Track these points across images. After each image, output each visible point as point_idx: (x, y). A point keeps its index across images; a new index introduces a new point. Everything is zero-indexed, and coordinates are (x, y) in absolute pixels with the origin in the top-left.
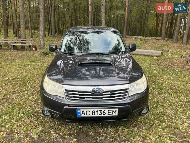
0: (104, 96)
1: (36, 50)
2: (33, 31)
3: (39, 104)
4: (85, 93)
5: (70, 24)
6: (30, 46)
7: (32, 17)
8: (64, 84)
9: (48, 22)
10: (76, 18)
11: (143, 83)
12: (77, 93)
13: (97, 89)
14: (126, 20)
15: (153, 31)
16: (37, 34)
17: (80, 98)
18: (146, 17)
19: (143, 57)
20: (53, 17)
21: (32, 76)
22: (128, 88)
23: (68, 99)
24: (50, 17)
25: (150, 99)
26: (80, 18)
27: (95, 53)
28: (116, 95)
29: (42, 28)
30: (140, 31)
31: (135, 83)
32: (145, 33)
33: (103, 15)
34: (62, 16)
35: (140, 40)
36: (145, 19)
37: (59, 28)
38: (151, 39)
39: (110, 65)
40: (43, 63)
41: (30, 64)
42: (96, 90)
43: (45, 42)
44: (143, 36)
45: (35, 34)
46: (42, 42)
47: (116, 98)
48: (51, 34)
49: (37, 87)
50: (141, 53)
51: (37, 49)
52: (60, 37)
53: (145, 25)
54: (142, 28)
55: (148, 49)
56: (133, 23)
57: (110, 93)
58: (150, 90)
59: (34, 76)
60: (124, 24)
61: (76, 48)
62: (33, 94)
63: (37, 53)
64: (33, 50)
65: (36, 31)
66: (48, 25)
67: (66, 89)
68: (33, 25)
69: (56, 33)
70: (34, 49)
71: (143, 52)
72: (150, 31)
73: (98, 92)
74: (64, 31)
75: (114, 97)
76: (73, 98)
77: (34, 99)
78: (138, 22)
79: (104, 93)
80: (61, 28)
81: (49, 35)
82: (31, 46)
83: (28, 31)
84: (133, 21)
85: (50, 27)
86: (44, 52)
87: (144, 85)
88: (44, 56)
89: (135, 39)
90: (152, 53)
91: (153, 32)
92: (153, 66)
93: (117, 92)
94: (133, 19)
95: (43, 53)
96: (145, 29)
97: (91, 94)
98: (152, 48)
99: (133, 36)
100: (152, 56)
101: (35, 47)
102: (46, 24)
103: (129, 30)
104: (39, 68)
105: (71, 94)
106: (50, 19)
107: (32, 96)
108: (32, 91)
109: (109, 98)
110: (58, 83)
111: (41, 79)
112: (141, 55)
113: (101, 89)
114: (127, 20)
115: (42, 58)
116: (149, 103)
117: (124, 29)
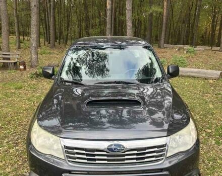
0: (126, 157)
1: (25, 68)
2: (21, 37)
3: (26, 162)
4: (96, 153)
5: (78, 27)
6: (15, 63)
7: (20, 16)
8: (63, 136)
9: (44, 24)
10: (87, 18)
11: (191, 134)
12: (84, 152)
13: (115, 145)
14: (164, 20)
15: (207, 36)
16: (28, 42)
17: (88, 159)
18: (195, 14)
19: (192, 80)
20: (52, 18)
21: (17, 113)
22: (166, 144)
23: (69, 161)
24: (48, 17)
25: (203, 152)
26: (94, 17)
27: (114, 81)
28: (147, 155)
29: (34, 35)
30: (187, 36)
31: (177, 135)
32: (194, 40)
33: (129, 14)
34: (66, 15)
35: (187, 52)
36: (194, 19)
37: (61, 33)
38: (203, 49)
39: (137, 103)
40: (35, 90)
41: (14, 93)
42: (113, 147)
43: (40, 56)
44: (192, 44)
45: (25, 42)
46: (34, 56)
47: (146, 160)
48: (49, 43)
49: (24, 132)
50: (188, 74)
51: (27, 67)
52: (63, 46)
53: (195, 27)
54: (189, 32)
55: (199, 68)
56: (175, 24)
57: (136, 152)
58: (203, 136)
59: (20, 113)
60: (162, 27)
61: (84, 67)
62: (16, 143)
63: (26, 75)
64: (20, 70)
65: (26, 38)
66: (45, 29)
67: (66, 145)
68: (22, 29)
69: (57, 41)
70: (22, 67)
71: (192, 72)
72: (203, 37)
73: (117, 151)
74: (69, 37)
75: (143, 158)
76: (77, 160)
77: (17, 153)
78: (184, 22)
79: (126, 153)
80: (65, 34)
81: (47, 43)
82: (18, 63)
83: (14, 37)
84: (176, 21)
85: (47, 32)
86: (36, 73)
87: (191, 137)
88: (36, 79)
89: (179, 50)
90: (205, 73)
91: (207, 39)
92: (207, 96)
93: (147, 151)
94: (176, 19)
95: (34, 74)
96: (194, 34)
97: (105, 153)
98: (206, 64)
99: (176, 45)
100: (206, 79)
101: (24, 64)
102: (41, 26)
103: (169, 35)
104: (29, 100)
105: (74, 154)
106: (48, 19)
107: (15, 146)
108: (16, 138)
109: (135, 161)
110: (53, 136)
111: (31, 118)
112: (189, 77)
113: (123, 146)
114: (167, 21)
115: (33, 82)
116: (201, 160)
117: (161, 34)
